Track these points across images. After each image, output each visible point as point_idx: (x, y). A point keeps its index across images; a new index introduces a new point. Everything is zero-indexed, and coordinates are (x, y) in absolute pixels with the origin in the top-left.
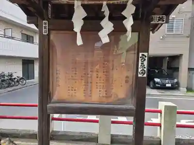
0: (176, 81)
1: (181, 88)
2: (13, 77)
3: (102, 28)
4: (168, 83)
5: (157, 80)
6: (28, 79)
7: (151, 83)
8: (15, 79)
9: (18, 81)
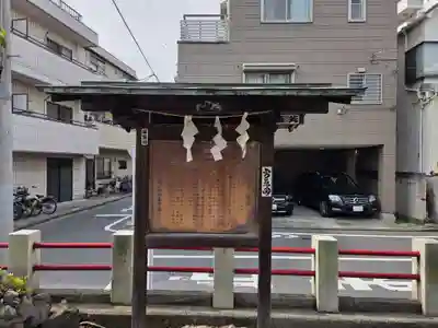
0: (372, 199)
1: (384, 215)
2: (29, 197)
3: (214, 144)
4: (357, 204)
5: (334, 198)
6: (59, 201)
7: (323, 205)
8: (33, 200)
9: (39, 206)
